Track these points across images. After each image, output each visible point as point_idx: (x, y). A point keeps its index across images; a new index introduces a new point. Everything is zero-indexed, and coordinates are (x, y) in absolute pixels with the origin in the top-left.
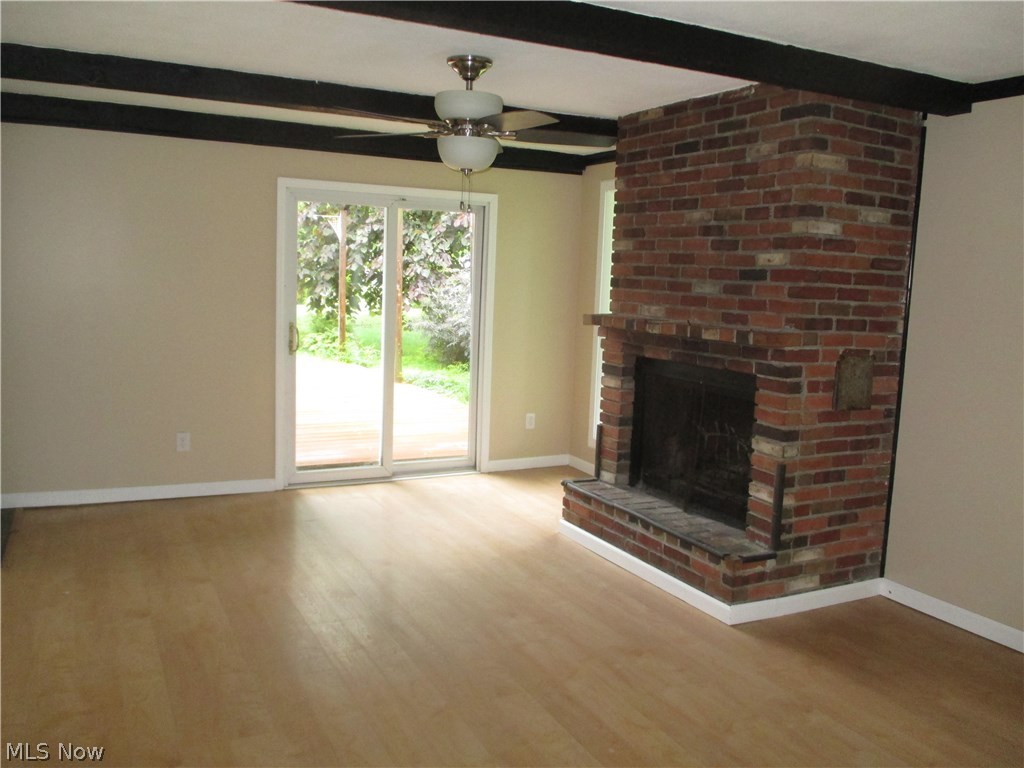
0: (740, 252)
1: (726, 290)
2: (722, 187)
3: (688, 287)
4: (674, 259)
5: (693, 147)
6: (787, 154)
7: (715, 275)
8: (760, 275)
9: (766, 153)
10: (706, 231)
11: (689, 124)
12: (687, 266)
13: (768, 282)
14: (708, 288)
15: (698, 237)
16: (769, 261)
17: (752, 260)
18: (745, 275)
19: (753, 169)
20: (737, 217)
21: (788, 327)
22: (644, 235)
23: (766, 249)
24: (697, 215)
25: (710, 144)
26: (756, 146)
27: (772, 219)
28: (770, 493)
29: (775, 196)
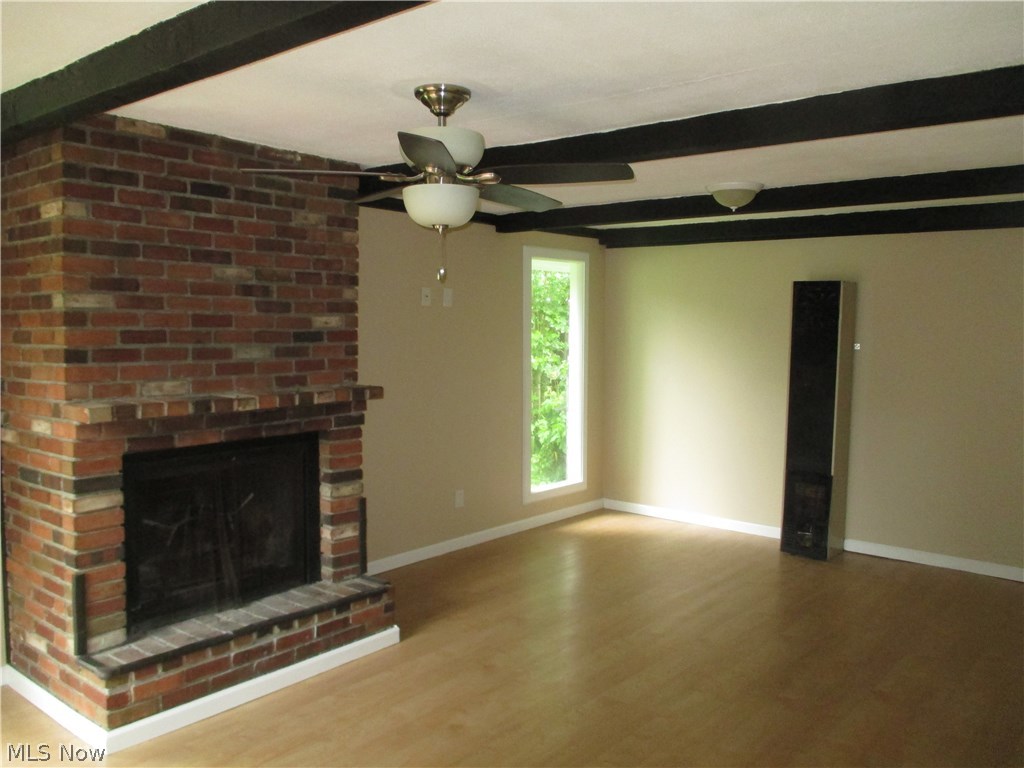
0: (293, 314)
1: (278, 353)
2: (263, 245)
3: (227, 353)
4: (199, 320)
5: (222, 192)
6: (335, 228)
7: (261, 338)
8: (316, 336)
9: (314, 223)
10: (247, 290)
11: (213, 163)
12: (221, 329)
13: (326, 342)
14: (255, 353)
15: (233, 297)
16: (326, 323)
17: (309, 322)
18: (298, 337)
19: (301, 233)
20: (287, 279)
21: (347, 381)
22: (137, 288)
23: (321, 312)
24: (232, 271)
25: (244, 195)
26: (302, 213)
27: (324, 285)
28: (355, 528)
29: (328, 265)
